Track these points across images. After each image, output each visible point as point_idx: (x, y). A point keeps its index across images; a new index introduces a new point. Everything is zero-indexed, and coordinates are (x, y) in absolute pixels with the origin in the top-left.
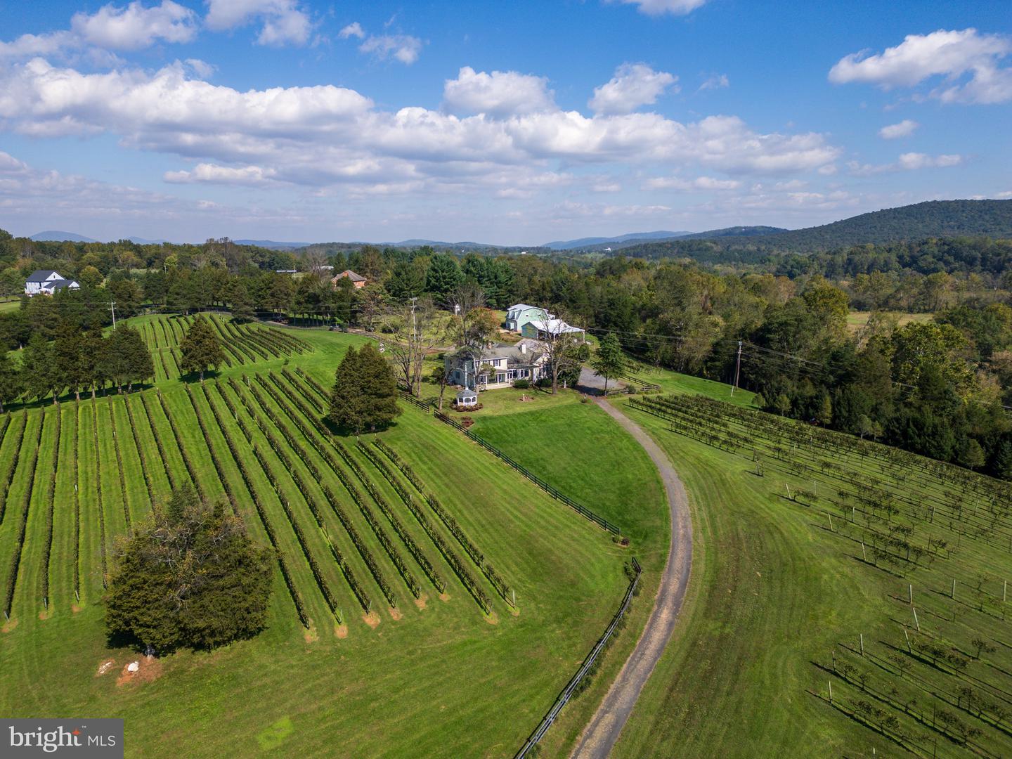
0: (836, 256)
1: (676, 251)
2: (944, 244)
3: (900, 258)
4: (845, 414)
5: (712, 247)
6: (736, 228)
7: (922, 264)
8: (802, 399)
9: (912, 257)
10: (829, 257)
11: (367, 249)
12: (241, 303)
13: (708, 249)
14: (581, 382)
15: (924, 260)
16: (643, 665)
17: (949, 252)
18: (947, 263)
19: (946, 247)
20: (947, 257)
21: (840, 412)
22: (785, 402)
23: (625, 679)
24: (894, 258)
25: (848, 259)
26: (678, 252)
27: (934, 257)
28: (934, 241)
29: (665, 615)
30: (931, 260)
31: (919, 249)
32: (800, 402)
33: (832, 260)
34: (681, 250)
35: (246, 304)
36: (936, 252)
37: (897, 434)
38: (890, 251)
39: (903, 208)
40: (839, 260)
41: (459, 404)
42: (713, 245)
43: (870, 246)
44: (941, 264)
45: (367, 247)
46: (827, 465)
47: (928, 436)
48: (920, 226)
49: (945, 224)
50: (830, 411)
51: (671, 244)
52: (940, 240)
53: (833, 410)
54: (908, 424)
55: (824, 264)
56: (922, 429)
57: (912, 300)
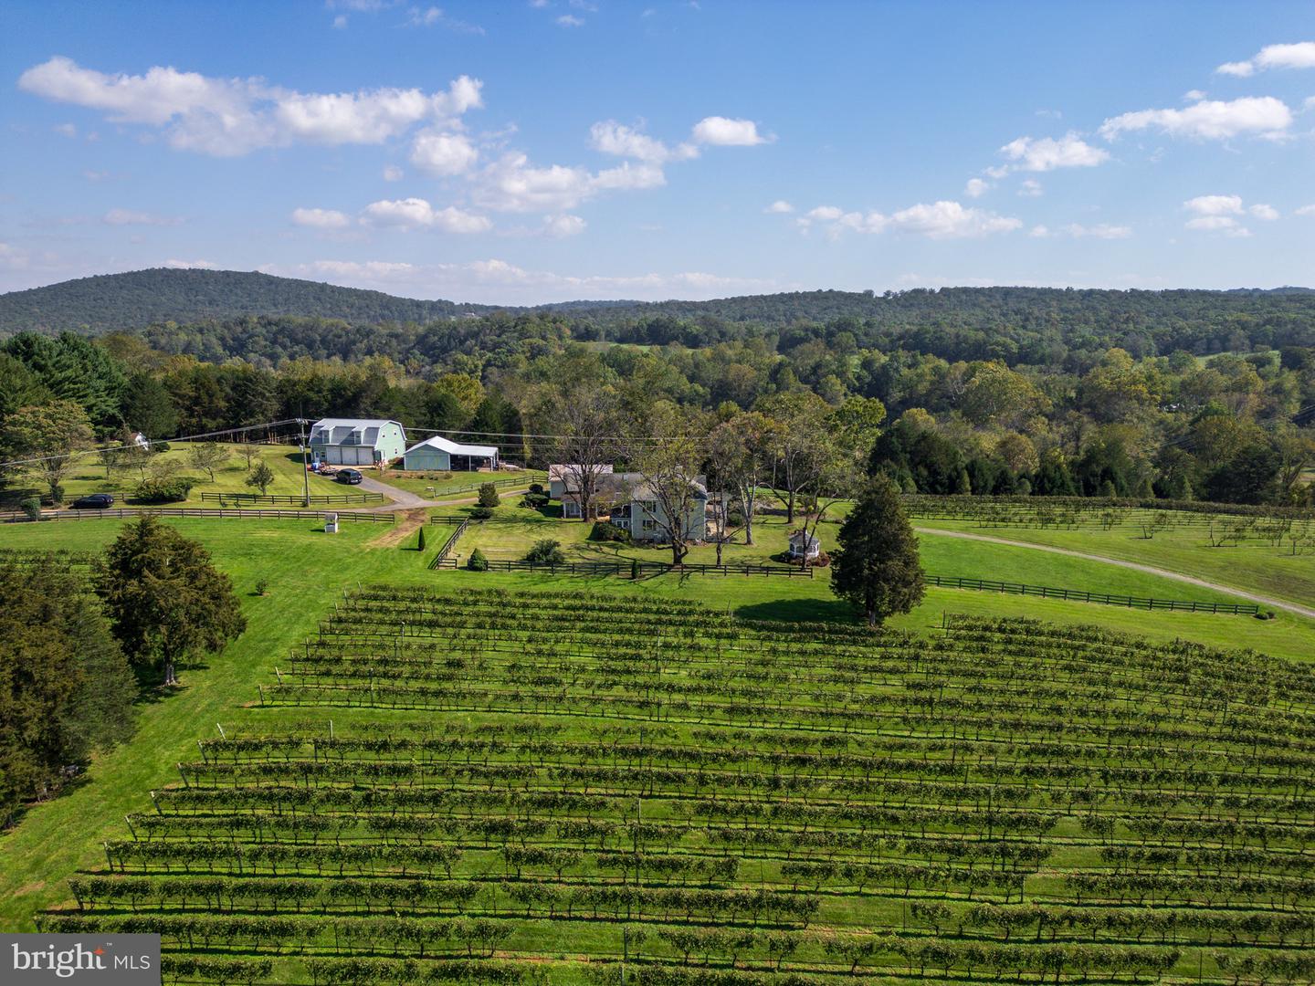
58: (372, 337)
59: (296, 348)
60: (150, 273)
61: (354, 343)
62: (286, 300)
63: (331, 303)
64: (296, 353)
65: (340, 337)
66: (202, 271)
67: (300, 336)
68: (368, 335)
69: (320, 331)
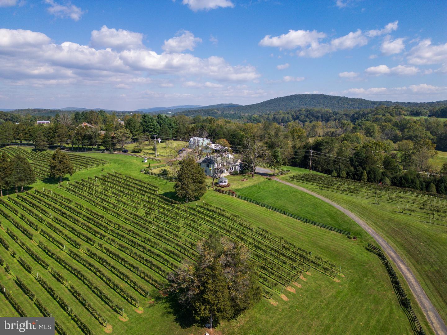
0: (269, 116)
1: (202, 114)
2: (308, 111)
3: (293, 116)
4: (373, 177)
5: (217, 112)
6: (222, 104)
7: (301, 118)
8: (351, 172)
9: (296, 116)
10: (267, 116)
11: (92, 112)
12: (41, 141)
13: (216, 113)
14: (256, 171)
15: (301, 117)
16: (417, 288)
17: (309, 114)
18: (309, 118)
19: (308, 112)
20: (309, 116)
21: (371, 176)
22: (344, 174)
23: (418, 296)
24: (290, 116)
25: (274, 117)
26: (204, 114)
27: (305, 116)
28: (304, 110)
29: (402, 266)
30: (304, 117)
31: (299, 113)
32: (350, 173)
33: (268, 117)
34: (205, 113)
35: (43, 141)
36: (305, 114)
37: (397, 183)
38: (288, 114)
39: (285, 97)
40: (271, 117)
41: (220, 184)
42: (218, 111)
43: (281, 112)
44: (307, 119)
45: (92, 111)
46: (401, 198)
47: (410, 183)
48: (292, 104)
49: (301, 103)
50: (366, 176)
51: (200, 110)
52: (306, 109)
53: (368, 176)
54: (401, 179)
55: (265, 119)
56: (408, 180)
57: (308, 133)
58: (337, 115)
59: (313, 119)
60: (292, 96)
61: (331, 117)
62: (328, 103)
63: (342, 104)
64: (313, 120)
65: (327, 115)
66: (306, 95)
67: (315, 115)
68: (336, 114)
69: (321, 113)
